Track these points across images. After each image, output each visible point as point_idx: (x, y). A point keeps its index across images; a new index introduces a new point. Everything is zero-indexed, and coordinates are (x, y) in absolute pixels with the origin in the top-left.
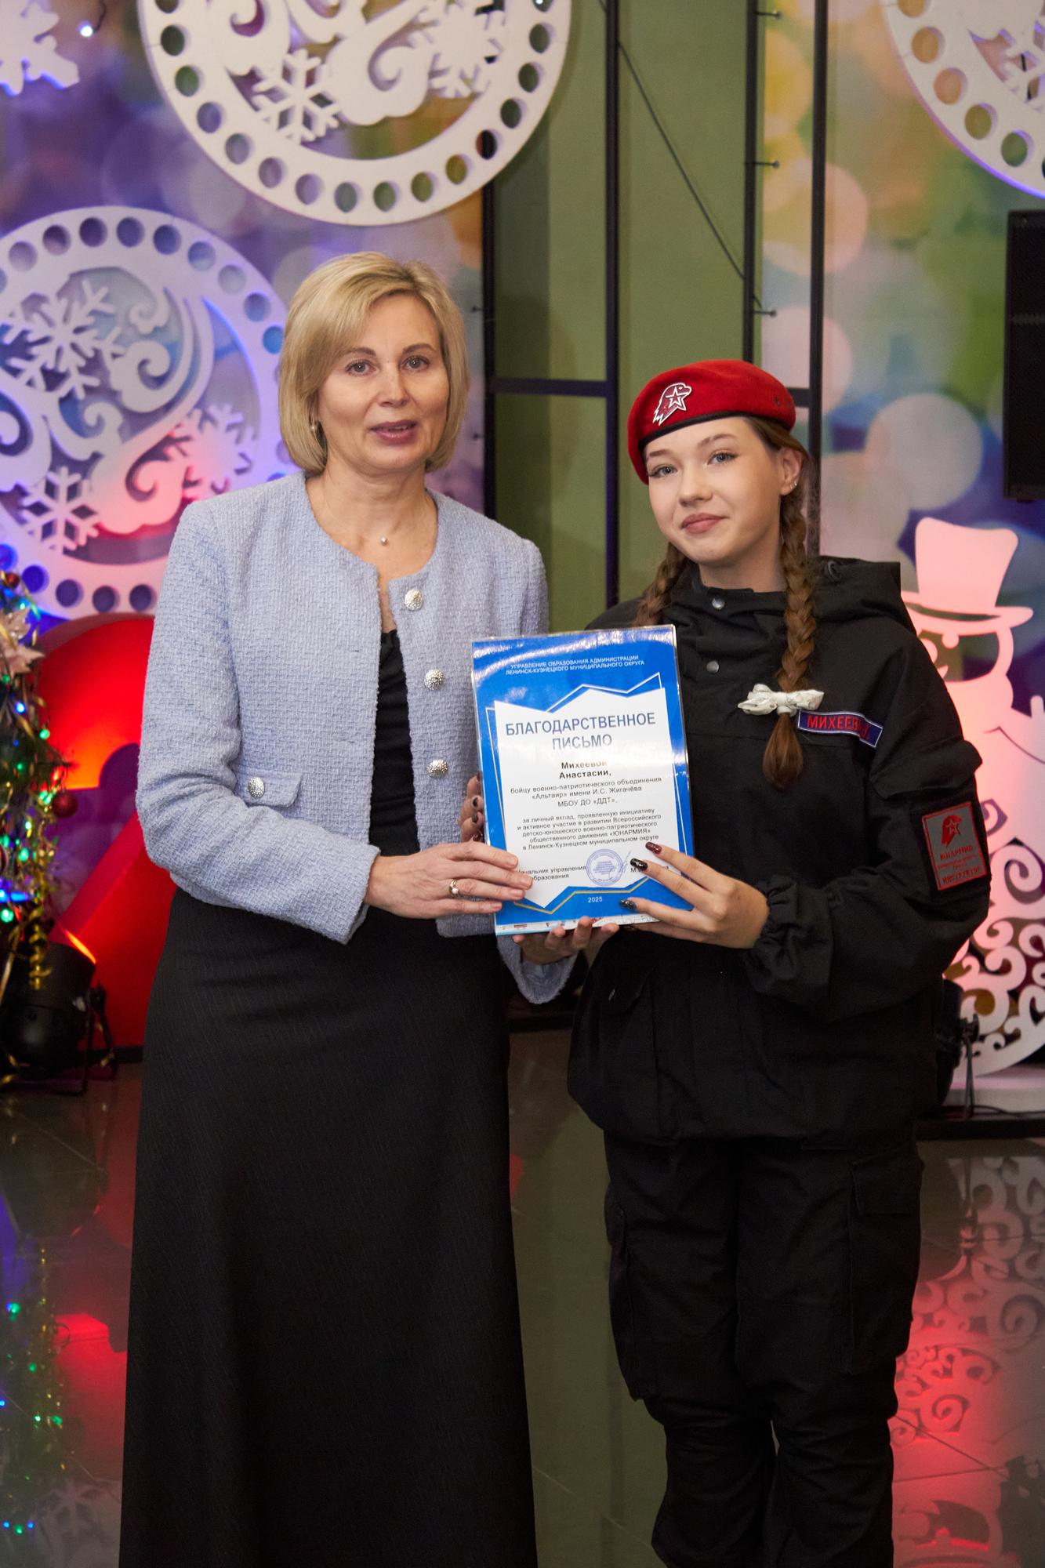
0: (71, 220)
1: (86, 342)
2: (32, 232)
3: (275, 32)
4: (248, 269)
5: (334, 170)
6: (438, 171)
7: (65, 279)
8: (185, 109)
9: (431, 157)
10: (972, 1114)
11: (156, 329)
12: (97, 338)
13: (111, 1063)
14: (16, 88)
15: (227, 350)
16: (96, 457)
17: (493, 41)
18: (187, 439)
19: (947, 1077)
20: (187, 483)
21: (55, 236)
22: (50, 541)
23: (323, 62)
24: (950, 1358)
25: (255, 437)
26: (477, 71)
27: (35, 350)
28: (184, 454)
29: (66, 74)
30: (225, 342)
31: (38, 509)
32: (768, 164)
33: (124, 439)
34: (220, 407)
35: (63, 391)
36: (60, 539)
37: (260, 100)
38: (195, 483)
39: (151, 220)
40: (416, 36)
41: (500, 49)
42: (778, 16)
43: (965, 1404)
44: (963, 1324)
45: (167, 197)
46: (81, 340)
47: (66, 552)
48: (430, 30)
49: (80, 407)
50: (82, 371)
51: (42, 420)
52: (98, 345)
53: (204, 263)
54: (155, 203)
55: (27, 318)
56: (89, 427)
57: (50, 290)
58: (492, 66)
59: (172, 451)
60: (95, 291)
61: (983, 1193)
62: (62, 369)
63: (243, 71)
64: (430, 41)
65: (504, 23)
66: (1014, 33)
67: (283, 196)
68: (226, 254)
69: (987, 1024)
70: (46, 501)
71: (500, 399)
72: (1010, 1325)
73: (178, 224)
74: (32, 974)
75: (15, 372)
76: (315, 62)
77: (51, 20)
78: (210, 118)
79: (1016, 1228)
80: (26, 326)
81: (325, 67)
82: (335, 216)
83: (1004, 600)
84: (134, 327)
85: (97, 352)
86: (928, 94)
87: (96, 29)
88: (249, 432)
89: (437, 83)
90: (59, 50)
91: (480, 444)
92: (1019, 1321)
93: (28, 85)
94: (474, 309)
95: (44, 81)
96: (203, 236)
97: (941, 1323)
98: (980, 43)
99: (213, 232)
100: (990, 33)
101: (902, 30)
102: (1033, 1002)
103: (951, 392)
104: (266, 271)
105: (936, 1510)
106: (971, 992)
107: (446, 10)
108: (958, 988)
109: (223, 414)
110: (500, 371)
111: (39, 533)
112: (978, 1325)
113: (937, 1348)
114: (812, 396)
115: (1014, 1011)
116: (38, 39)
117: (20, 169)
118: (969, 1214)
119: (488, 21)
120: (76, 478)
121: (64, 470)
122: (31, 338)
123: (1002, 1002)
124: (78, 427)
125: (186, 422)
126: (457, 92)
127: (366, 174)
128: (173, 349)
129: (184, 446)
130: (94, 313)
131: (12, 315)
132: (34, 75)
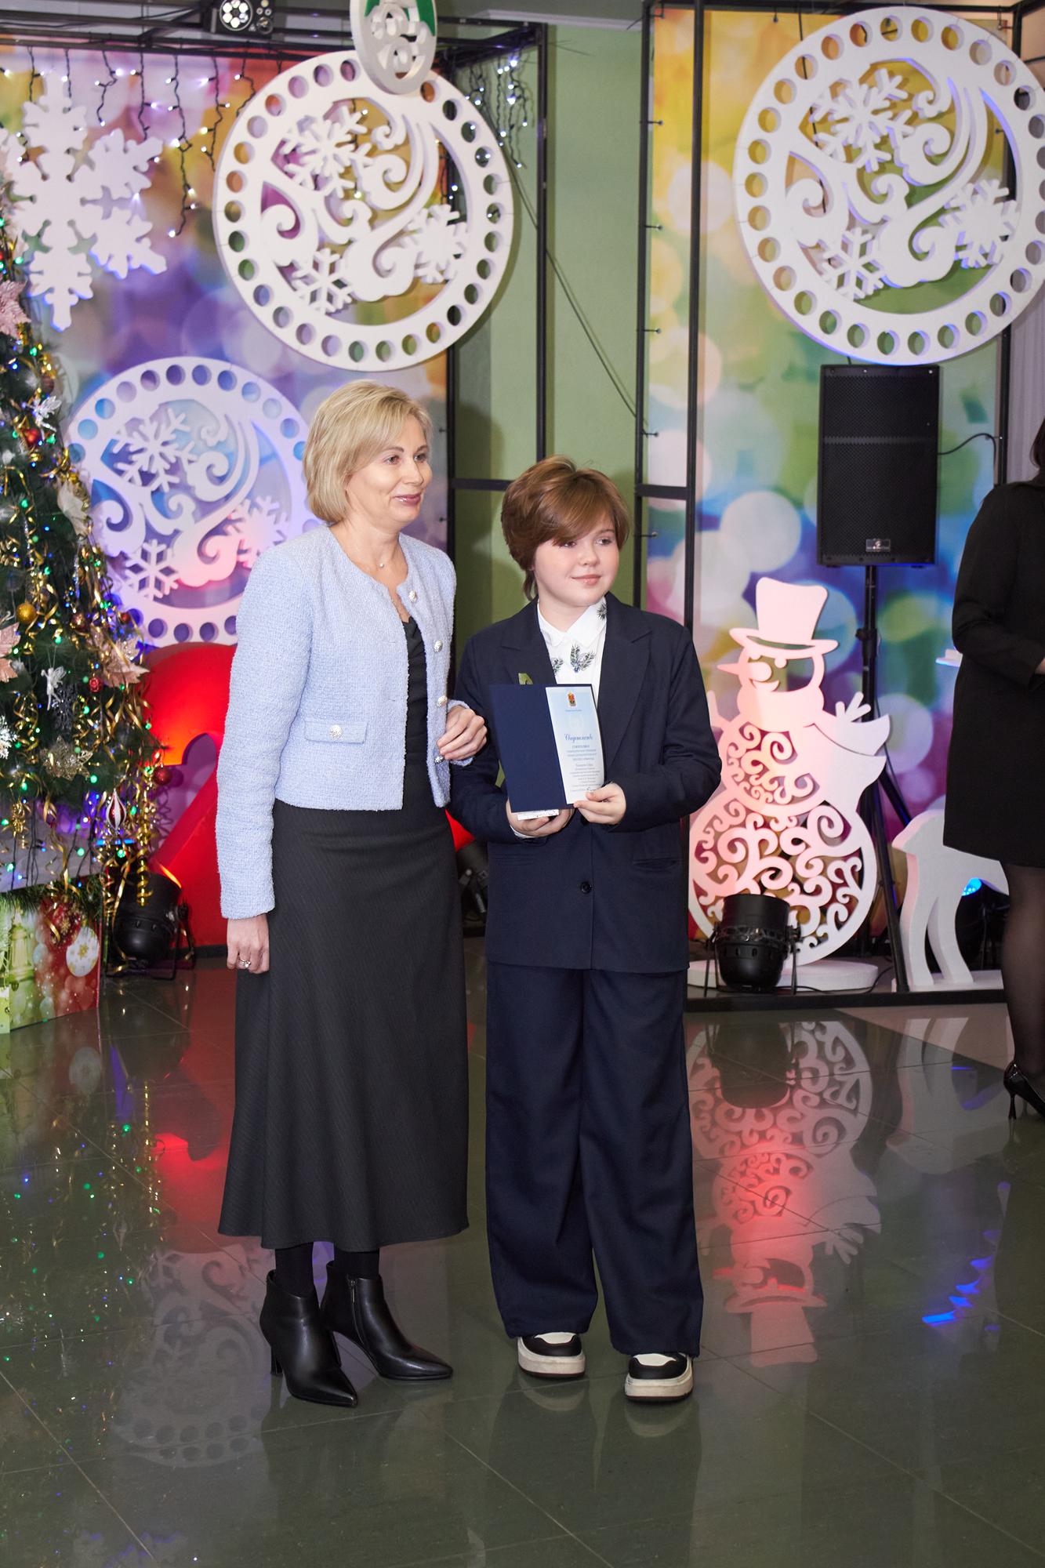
0: (160, 366)
1: (171, 452)
2: (133, 374)
3: (308, 237)
4: (284, 402)
5: (348, 332)
6: (421, 333)
7: (157, 407)
8: (246, 289)
9: (416, 324)
10: (795, 992)
11: (219, 443)
12: (177, 449)
13: (192, 957)
14: (123, 274)
15: (268, 458)
16: (176, 532)
17: (459, 244)
18: (240, 520)
19: (779, 966)
20: (240, 552)
21: (149, 377)
22: (145, 591)
23: (341, 257)
24: (778, 1161)
25: (287, 520)
26: (448, 264)
27: (134, 457)
28: (238, 530)
29: (158, 265)
30: (267, 452)
31: (136, 569)
32: (653, 331)
33: (196, 521)
34: (264, 499)
35: (154, 486)
36: (151, 590)
37: (298, 283)
38: (245, 552)
39: (215, 367)
40: (406, 240)
41: (465, 249)
42: (660, 228)
43: (788, 1192)
44: (786, 1138)
45: (228, 351)
46: (165, 450)
47: (156, 599)
48: (416, 236)
49: (165, 497)
50: (167, 472)
51: (139, 507)
52: (178, 454)
53: (253, 396)
54: (219, 355)
55: (130, 435)
56: (171, 511)
57: (145, 414)
58: (458, 260)
59: (230, 528)
60: (177, 416)
61: (801, 1048)
62: (153, 471)
63: (285, 263)
64: (416, 242)
65: (467, 231)
66: (828, 241)
67: (313, 350)
68: (269, 391)
69: (806, 930)
70: (142, 563)
71: (458, 493)
72: (819, 1138)
73: (235, 370)
74: (138, 896)
75: (120, 473)
76: (336, 257)
77: (147, 227)
78: (261, 295)
79: (824, 1070)
80: (129, 441)
81: (343, 261)
82: (351, 365)
83: (816, 635)
84: (205, 442)
85: (178, 459)
86: (769, 282)
87: (178, 234)
88: (284, 515)
89: (421, 272)
90: (153, 247)
91: (444, 524)
92: (825, 1135)
93: (131, 271)
94: (441, 431)
95: (141, 268)
96: (252, 378)
97: (772, 1138)
98: (805, 250)
99: (259, 375)
100: (811, 242)
101: (752, 239)
102: (837, 914)
103: (780, 490)
104: (296, 403)
105: (768, 1266)
106: (794, 908)
107: (427, 222)
108: (786, 904)
109: (266, 504)
110: (459, 474)
111: (137, 586)
112: (797, 1139)
113: (769, 1154)
114: (687, 492)
115: (823, 921)
116: (139, 240)
117: (125, 330)
118: (794, 1061)
119: (456, 228)
120: (163, 547)
121: (155, 542)
122: (132, 449)
123: (816, 915)
124: (164, 512)
125: (239, 508)
126: (435, 279)
127: (370, 335)
128: (231, 457)
129: (238, 525)
130: (175, 431)
131: (118, 433)
132: (135, 265)
